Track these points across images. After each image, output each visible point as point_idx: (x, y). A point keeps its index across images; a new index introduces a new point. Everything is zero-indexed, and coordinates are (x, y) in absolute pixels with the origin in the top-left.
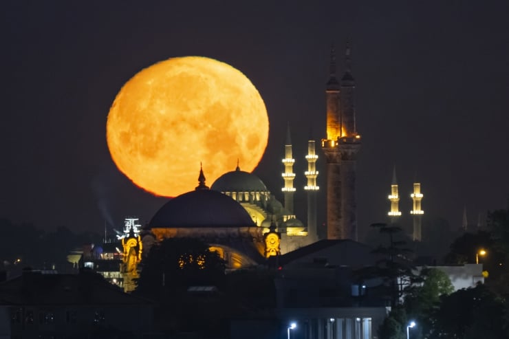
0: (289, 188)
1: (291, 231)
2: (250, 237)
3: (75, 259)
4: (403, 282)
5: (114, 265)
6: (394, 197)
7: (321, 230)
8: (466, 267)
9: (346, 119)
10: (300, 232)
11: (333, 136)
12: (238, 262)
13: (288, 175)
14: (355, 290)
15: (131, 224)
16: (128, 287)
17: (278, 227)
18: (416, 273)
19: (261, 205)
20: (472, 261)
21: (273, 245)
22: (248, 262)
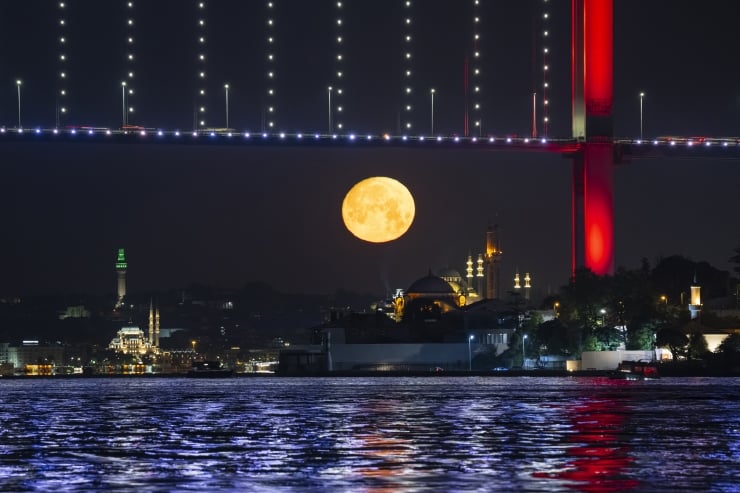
0: (470, 276)
1: (471, 295)
2: (452, 297)
3: (374, 307)
4: (521, 318)
5: (392, 310)
6: (517, 279)
7: (484, 294)
8: (550, 311)
9: (495, 244)
10: (475, 295)
11: (490, 252)
12: (447, 308)
13: (470, 269)
14: (500, 321)
15: (399, 292)
16: (398, 320)
17: (465, 293)
18: (527, 314)
19: (457, 283)
20: (552, 308)
21: (463, 301)
22: (452, 309)
